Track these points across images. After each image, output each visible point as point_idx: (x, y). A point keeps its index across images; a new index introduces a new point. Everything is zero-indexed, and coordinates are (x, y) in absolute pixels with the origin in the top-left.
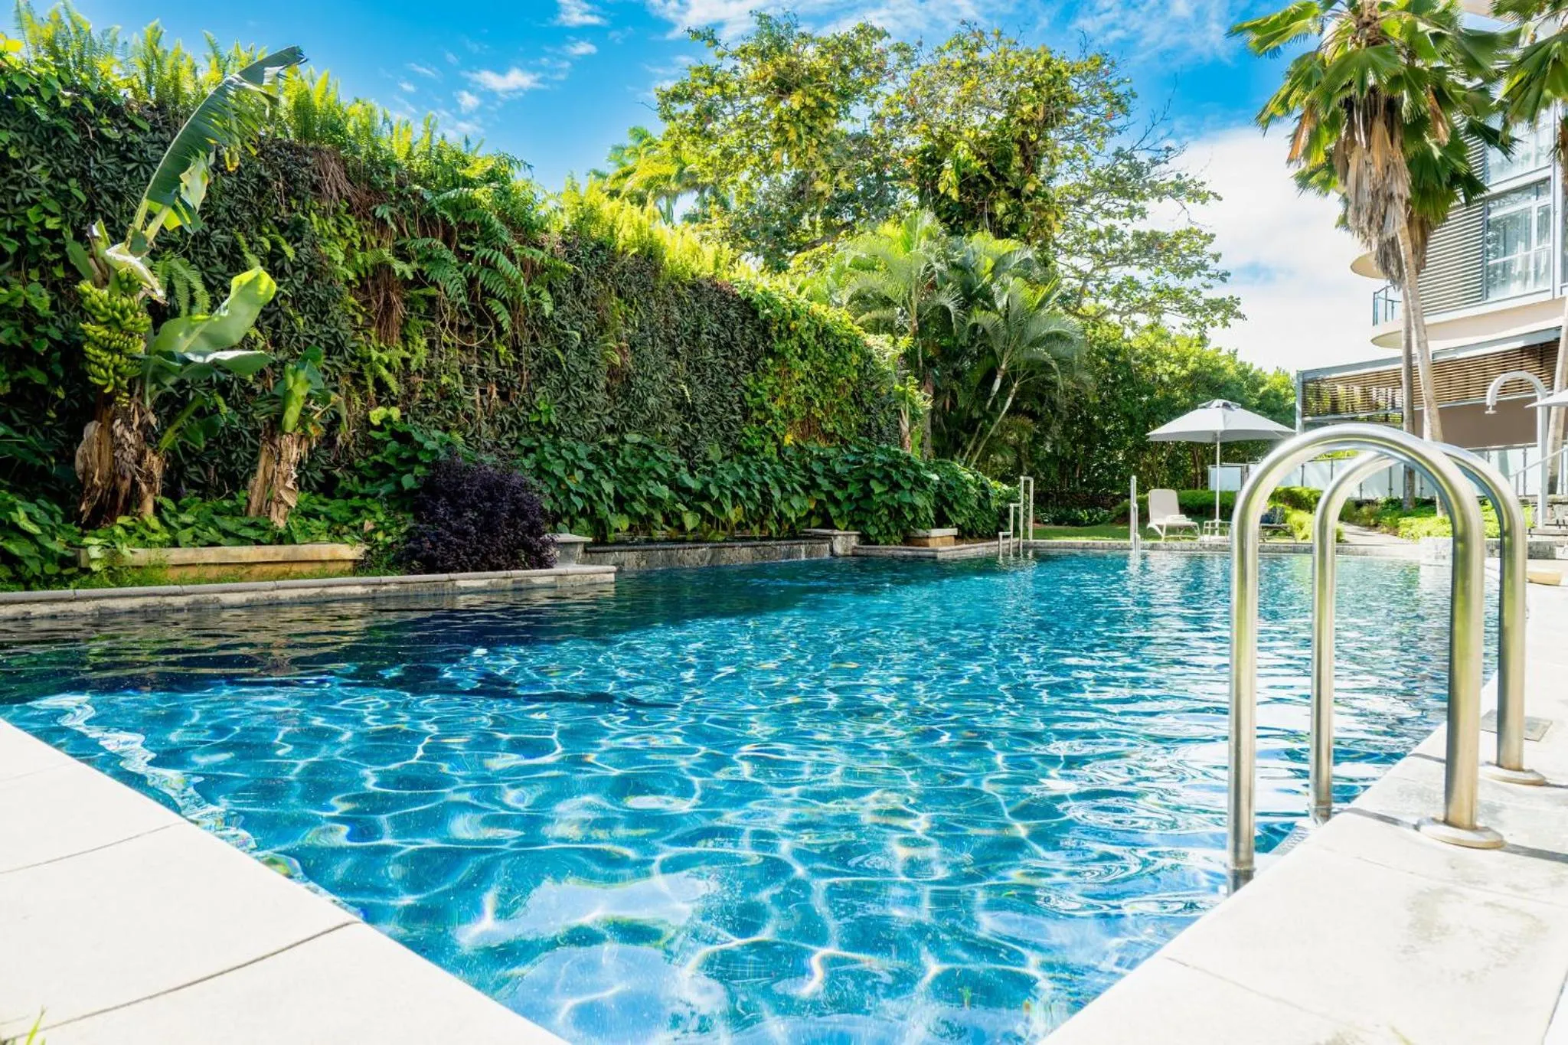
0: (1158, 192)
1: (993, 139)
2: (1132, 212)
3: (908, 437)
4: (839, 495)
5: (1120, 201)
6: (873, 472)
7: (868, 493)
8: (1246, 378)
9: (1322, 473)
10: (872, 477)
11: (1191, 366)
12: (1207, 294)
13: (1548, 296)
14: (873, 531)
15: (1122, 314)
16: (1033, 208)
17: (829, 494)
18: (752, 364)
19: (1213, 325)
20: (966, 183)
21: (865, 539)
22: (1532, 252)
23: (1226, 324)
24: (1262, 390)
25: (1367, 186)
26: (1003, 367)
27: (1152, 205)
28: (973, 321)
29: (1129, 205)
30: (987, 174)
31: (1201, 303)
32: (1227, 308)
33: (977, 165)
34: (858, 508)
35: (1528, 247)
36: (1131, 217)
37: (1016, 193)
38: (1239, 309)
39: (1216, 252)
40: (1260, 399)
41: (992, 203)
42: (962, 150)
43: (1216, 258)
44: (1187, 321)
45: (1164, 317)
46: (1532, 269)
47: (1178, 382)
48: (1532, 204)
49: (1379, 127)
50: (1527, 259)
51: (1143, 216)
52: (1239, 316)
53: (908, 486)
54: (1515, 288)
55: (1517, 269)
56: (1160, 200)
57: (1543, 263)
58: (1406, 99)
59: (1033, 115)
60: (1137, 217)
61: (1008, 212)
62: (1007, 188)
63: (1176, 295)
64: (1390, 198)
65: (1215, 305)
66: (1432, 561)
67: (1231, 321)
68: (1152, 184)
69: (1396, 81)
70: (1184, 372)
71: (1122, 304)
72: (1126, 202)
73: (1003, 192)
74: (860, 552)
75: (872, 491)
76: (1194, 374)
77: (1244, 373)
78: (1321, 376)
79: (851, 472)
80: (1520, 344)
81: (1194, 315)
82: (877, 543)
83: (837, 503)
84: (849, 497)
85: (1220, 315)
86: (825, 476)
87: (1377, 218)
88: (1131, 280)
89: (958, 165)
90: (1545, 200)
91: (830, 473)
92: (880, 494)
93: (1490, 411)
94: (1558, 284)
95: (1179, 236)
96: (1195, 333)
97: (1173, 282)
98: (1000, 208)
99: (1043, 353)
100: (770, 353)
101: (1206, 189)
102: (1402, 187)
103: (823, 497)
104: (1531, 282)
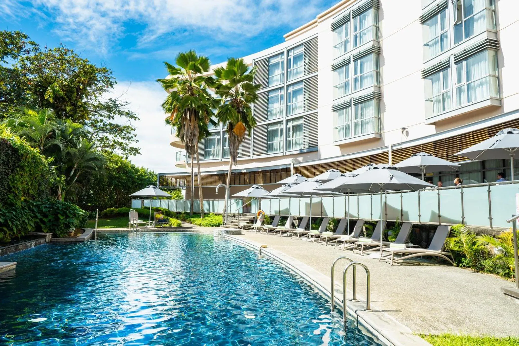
0: (121, 113)
1: (68, 85)
2: (109, 117)
3: (60, 196)
4: (45, 220)
5: (106, 113)
6: (59, 211)
7: (57, 219)
8: (134, 169)
9: (166, 203)
10: (59, 213)
11: (119, 164)
12: (130, 145)
13: (219, 161)
14: (58, 233)
15: (102, 147)
16: (80, 111)
17: (41, 220)
18: (12, 171)
19: (131, 154)
20: (57, 97)
21: (54, 236)
22: (215, 149)
23: (135, 155)
24: (139, 174)
25: (189, 131)
26: (75, 167)
27: (117, 116)
28: (68, 151)
29: (109, 115)
30: (65, 97)
31: (129, 148)
32: (135, 151)
33: (61, 92)
34: (53, 225)
35: (214, 148)
36: (109, 118)
37: (74, 105)
38: (140, 151)
39: (135, 134)
40: (138, 176)
41: (65, 106)
42: (56, 86)
43: (135, 136)
44: (123, 152)
45: (115, 150)
46: (215, 153)
47: (114, 169)
48: (216, 137)
49: (193, 116)
50: (214, 151)
51: (113, 119)
52: (139, 153)
53: (72, 216)
54: (211, 157)
55: (212, 152)
56: (120, 116)
57: (218, 152)
58: (200, 112)
59: (84, 81)
60: (111, 119)
61: (71, 110)
62: (71, 103)
63: (121, 144)
64: (195, 135)
65: (132, 149)
66: (217, 236)
67: (137, 154)
68: (119, 111)
69: (199, 107)
70: (117, 167)
71: (102, 144)
72: (108, 113)
73: (69, 103)
74: (53, 240)
75: (60, 219)
76: (120, 167)
77: (133, 167)
78: (165, 175)
79: (49, 211)
80: (215, 173)
81: (125, 151)
82: (60, 237)
83: (44, 223)
84: (50, 221)
85: (133, 152)
86: (39, 213)
87: (191, 140)
88: (107, 137)
89: (54, 91)
90: (219, 137)
91: (41, 212)
92: (62, 220)
93: (217, 193)
94: (221, 158)
95: (124, 127)
96: (125, 156)
97: (120, 140)
98: (68, 108)
99: (91, 164)
100: (19, 166)
101: (136, 116)
102: (197, 133)
103: (38, 220)
104: (215, 156)
